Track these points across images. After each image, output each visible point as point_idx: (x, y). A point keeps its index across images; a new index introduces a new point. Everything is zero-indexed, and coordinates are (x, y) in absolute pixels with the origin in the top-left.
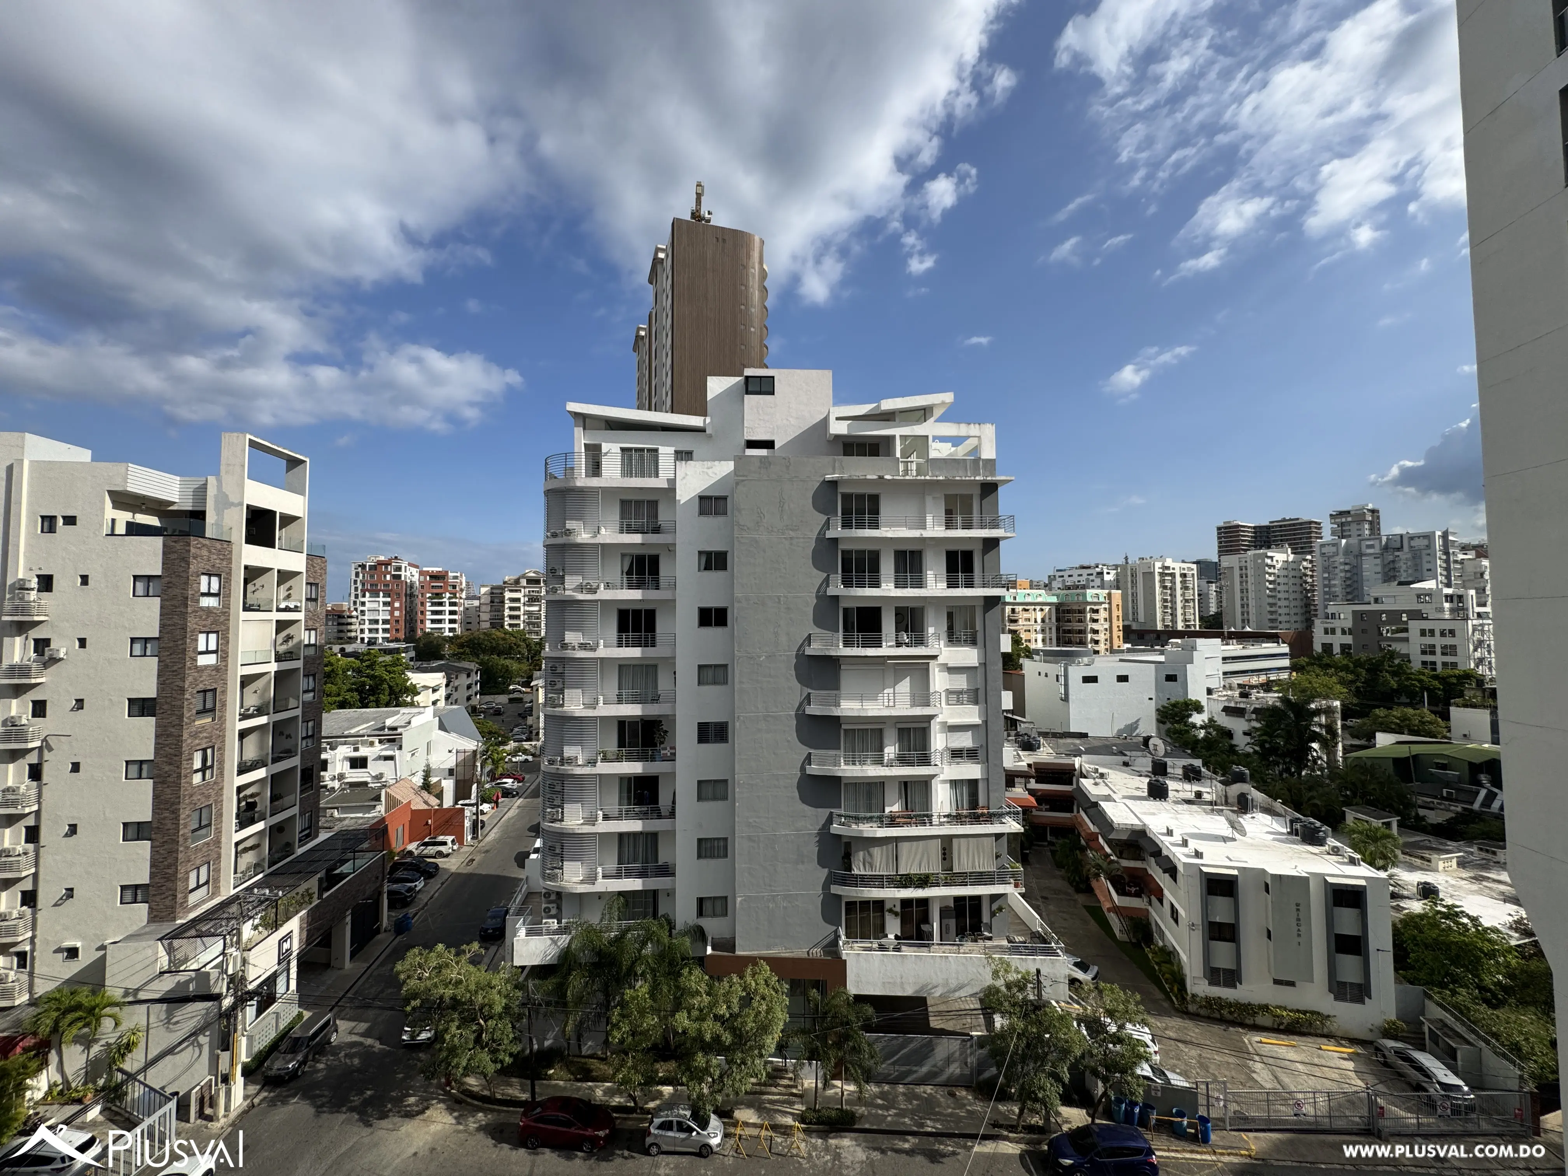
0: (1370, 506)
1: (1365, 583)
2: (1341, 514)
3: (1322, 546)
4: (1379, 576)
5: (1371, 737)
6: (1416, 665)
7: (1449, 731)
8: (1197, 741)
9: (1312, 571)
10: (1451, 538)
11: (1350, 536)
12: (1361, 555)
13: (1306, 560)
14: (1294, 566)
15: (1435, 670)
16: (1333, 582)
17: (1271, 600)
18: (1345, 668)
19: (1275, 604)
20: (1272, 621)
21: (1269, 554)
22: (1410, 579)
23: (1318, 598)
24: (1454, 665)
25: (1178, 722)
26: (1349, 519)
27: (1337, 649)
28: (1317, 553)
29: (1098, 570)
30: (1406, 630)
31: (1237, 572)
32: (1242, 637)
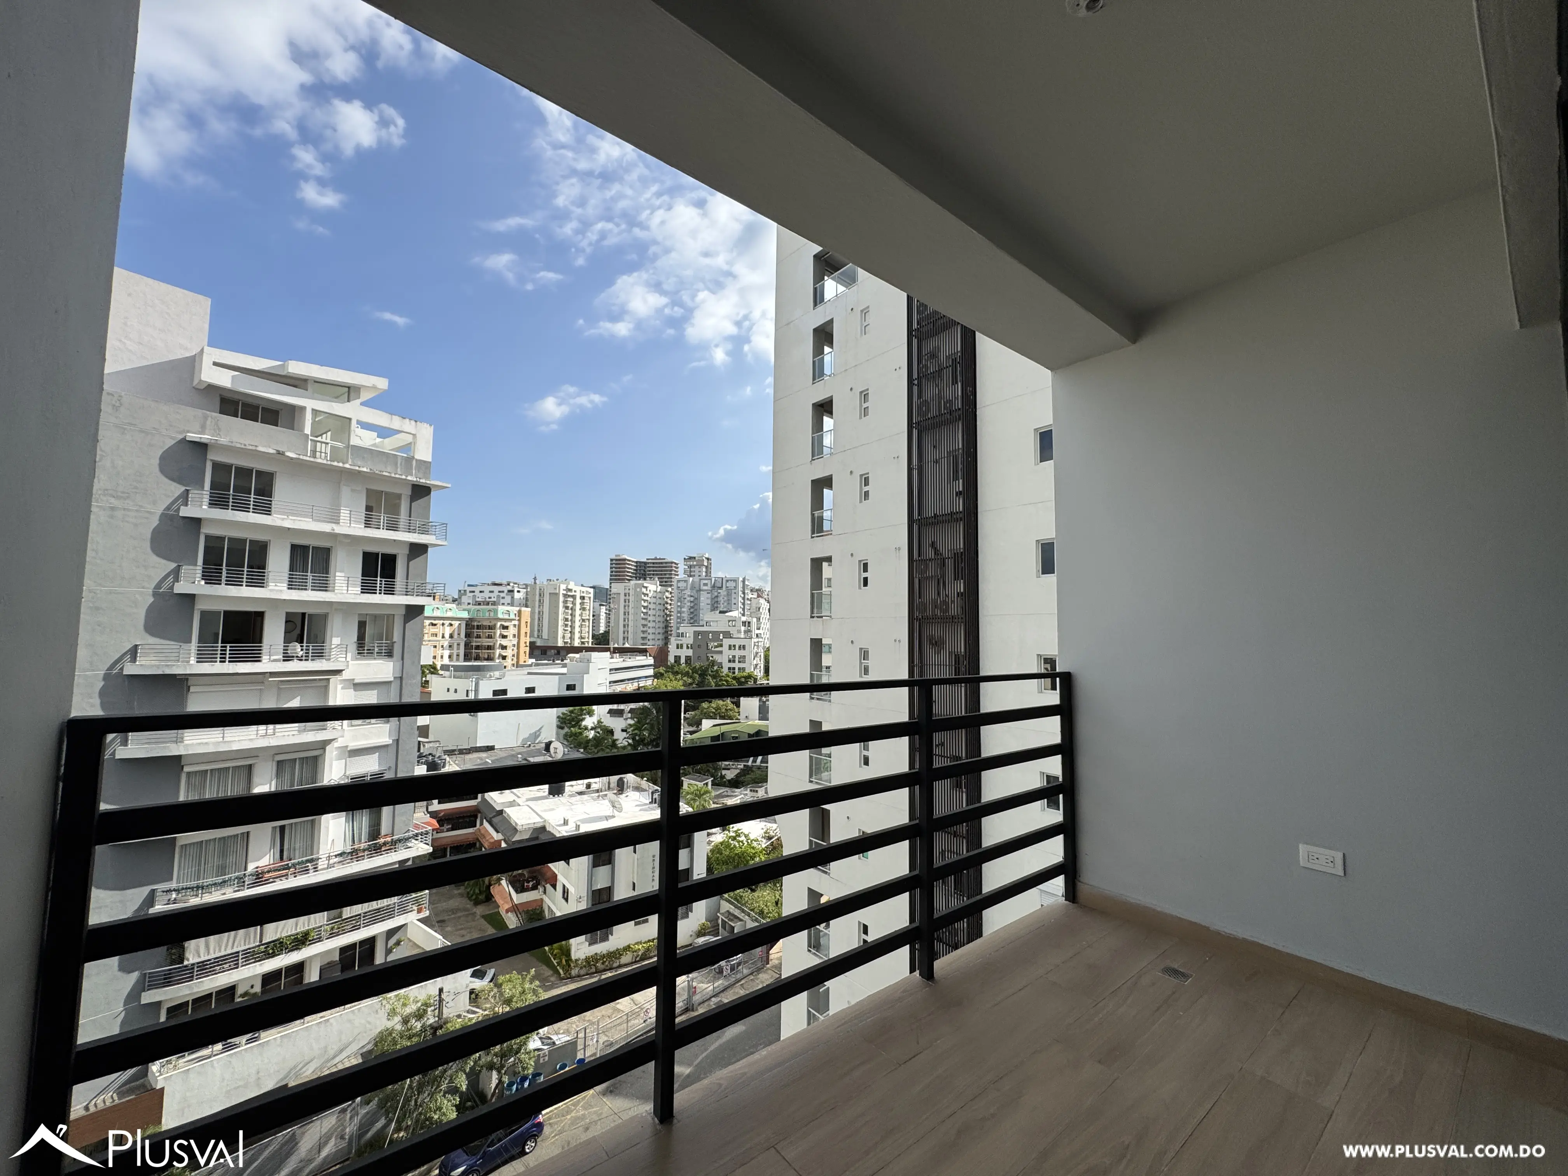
0: (707, 556)
1: (701, 612)
2: (691, 558)
3: (679, 581)
4: (709, 606)
5: (699, 723)
6: (725, 670)
7: (739, 715)
8: (588, 741)
9: (671, 600)
10: (747, 583)
11: (694, 576)
12: (700, 590)
13: (668, 591)
14: (659, 595)
15: (734, 673)
16: (683, 610)
17: (644, 622)
18: (687, 674)
19: (646, 625)
20: (643, 638)
21: (645, 585)
22: (725, 610)
23: (673, 623)
24: (744, 669)
25: (574, 726)
26: (695, 563)
27: (683, 660)
28: (675, 587)
29: (509, 588)
30: (721, 646)
31: (622, 598)
32: (622, 651)
